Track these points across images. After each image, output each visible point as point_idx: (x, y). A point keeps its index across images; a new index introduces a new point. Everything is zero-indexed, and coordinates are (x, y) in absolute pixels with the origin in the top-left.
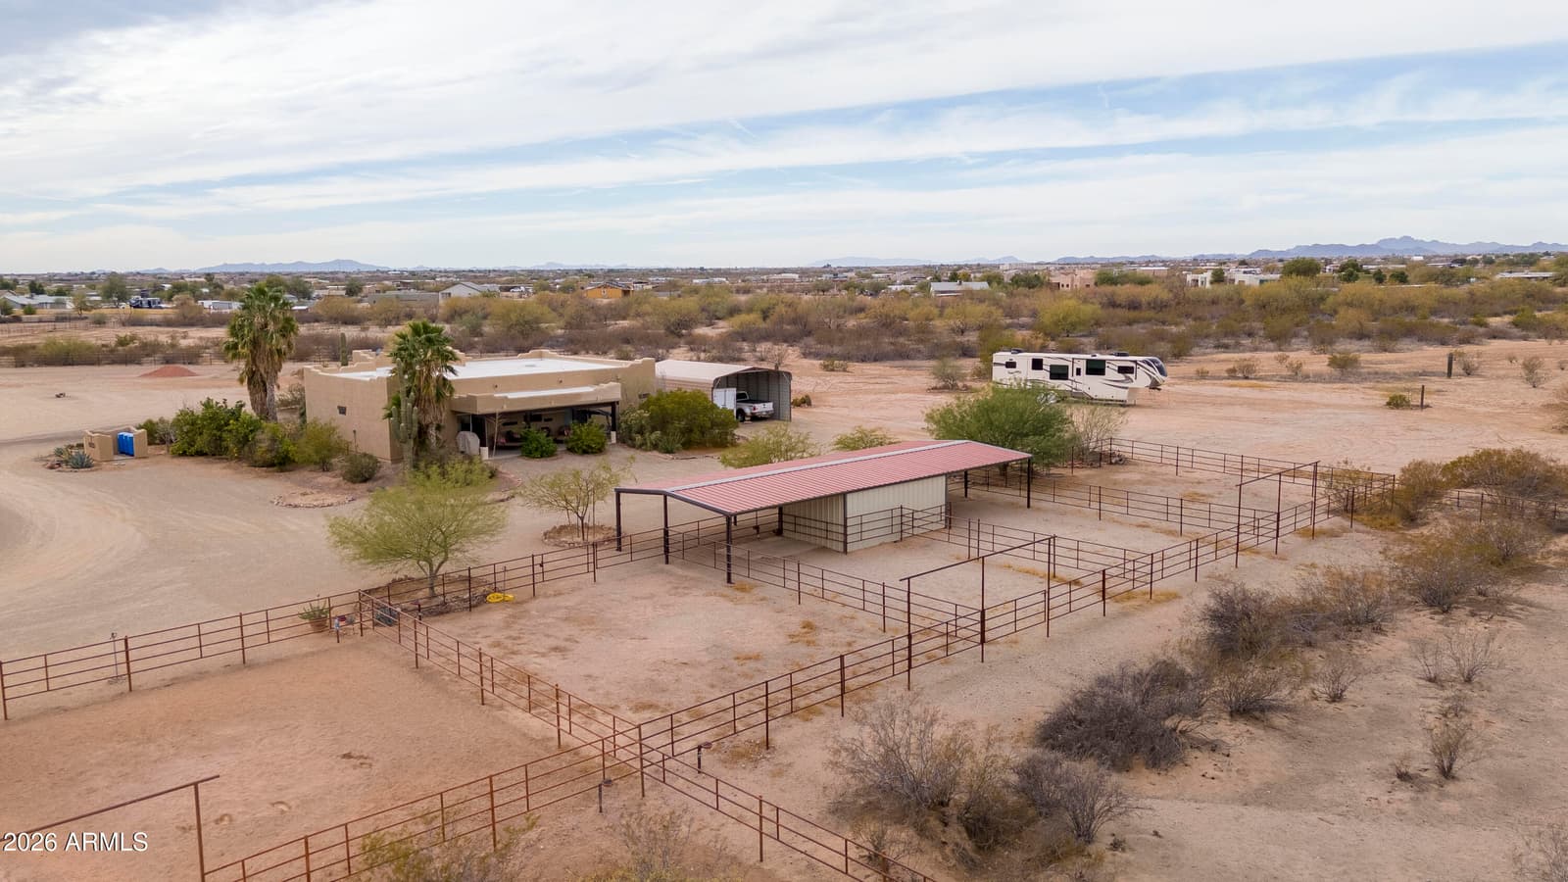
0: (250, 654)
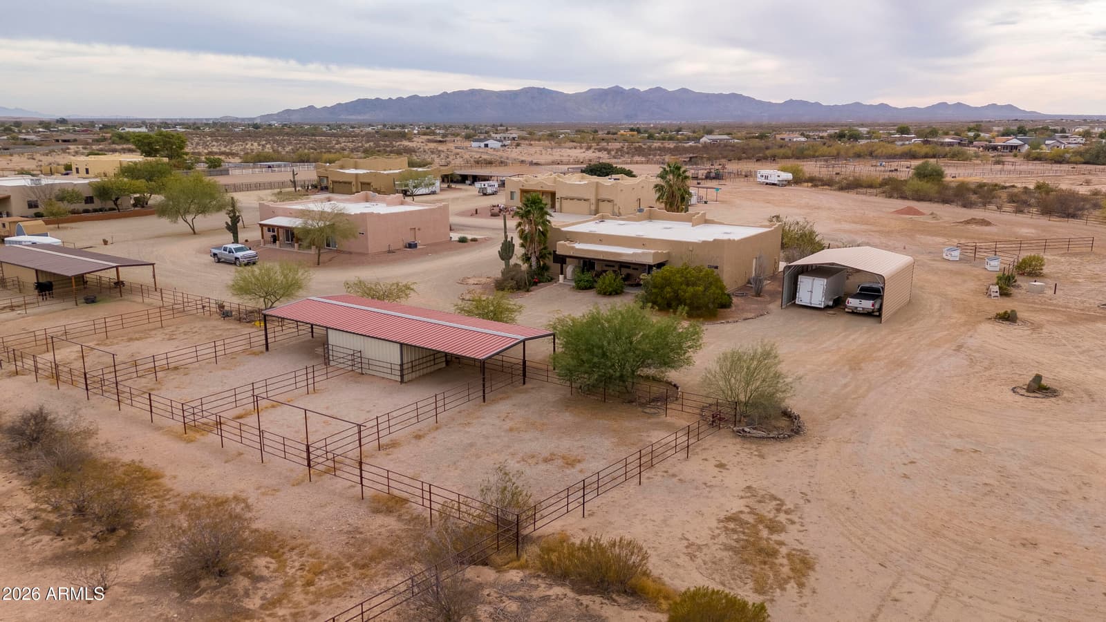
0: (185, 309)
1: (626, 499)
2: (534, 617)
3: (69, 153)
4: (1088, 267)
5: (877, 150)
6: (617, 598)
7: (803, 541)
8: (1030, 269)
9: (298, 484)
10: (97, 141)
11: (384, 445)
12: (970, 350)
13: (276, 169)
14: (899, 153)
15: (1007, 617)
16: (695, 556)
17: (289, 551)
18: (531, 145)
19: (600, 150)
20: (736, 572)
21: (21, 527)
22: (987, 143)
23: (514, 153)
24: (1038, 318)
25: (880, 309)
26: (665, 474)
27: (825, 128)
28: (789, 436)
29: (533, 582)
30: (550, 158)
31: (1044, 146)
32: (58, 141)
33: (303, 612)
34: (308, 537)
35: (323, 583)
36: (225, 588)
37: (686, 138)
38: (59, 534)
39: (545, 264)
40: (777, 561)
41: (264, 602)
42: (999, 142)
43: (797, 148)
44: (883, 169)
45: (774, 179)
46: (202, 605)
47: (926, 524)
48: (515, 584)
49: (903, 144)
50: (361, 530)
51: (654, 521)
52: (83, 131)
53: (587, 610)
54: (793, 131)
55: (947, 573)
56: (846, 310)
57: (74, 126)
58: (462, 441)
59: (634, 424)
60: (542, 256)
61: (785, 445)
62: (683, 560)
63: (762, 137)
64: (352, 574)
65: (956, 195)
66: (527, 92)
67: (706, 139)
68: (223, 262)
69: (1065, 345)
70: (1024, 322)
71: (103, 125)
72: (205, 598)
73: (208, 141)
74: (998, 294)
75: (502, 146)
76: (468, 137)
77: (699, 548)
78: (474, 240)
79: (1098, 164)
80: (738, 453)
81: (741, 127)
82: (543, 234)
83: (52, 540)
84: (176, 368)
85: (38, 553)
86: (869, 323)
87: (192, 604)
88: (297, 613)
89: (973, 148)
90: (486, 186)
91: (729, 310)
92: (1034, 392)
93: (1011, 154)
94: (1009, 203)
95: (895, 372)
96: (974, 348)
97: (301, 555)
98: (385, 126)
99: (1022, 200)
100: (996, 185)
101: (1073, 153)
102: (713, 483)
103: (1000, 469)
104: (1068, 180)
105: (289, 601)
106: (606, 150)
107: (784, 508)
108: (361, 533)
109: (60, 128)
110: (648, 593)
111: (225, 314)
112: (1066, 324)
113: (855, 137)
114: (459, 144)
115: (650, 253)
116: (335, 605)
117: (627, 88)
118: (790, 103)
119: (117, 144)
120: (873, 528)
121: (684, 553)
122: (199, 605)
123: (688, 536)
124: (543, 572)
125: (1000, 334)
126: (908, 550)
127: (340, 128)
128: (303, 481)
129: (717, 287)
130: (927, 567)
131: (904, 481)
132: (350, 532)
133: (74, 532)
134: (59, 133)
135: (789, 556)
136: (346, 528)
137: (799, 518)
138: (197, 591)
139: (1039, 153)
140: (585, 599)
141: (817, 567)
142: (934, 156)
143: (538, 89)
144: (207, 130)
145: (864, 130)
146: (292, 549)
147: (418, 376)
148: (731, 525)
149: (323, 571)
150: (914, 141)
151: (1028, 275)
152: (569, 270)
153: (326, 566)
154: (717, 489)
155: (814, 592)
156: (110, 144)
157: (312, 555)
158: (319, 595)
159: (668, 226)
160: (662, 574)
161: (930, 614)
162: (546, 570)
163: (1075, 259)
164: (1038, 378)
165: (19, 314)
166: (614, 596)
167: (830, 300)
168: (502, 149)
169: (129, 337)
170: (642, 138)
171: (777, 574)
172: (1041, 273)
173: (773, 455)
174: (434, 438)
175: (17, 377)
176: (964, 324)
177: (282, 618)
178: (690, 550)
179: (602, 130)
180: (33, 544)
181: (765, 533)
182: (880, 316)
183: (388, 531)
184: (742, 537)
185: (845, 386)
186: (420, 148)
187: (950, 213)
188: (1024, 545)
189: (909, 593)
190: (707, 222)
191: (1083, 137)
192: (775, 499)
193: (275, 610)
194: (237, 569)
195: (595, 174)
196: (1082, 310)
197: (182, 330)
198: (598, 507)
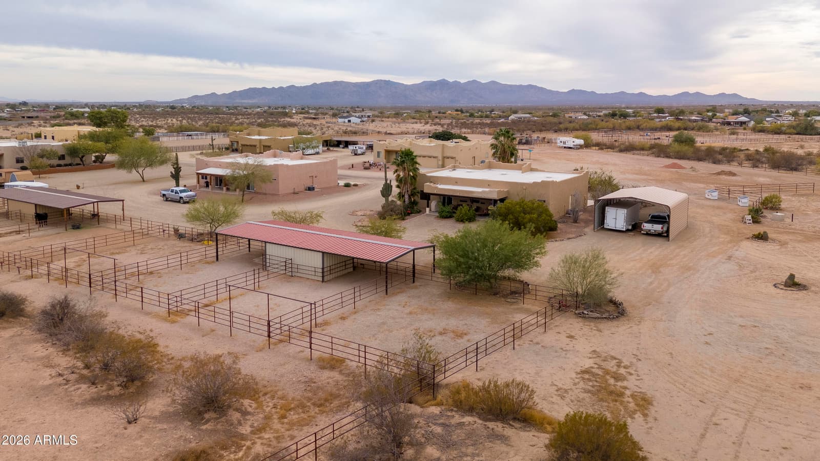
0: (150, 232)
1: (506, 359)
2: (455, 436)
3: (34, 126)
4: (813, 204)
5: (642, 124)
6: (513, 424)
7: (641, 386)
8: (771, 204)
9: (260, 350)
10: (54, 118)
11: (318, 324)
12: (738, 259)
13: (195, 137)
14: (659, 126)
15: (799, 434)
16: (564, 397)
17: (263, 395)
18: (383, 121)
19: (435, 125)
20: (596, 407)
21: (64, 379)
22: (723, 120)
23: (371, 127)
24: (784, 238)
25: (668, 231)
26: (531, 343)
27: (600, 110)
28: (617, 317)
29: (449, 414)
30: (399, 130)
31: (765, 122)
32: (24, 117)
33: (283, 435)
34: (276, 386)
35: (293, 416)
36: (223, 419)
37: (498, 117)
38: (93, 384)
39: (414, 200)
40: (624, 400)
41: (253, 429)
42: (732, 119)
43: (583, 123)
44: (649, 137)
45: (570, 144)
46: (209, 430)
47: (729, 375)
48: (436, 415)
49: (660, 121)
50: (315, 380)
51: (529, 373)
52: (40, 111)
53: (493, 432)
54: (577, 112)
55: (749, 406)
56: (642, 232)
57: (33, 107)
58: (376, 321)
59: (501, 309)
60: (412, 195)
61: (615, 323)
62: (556, 399)
63: (554, 115)
64: (314, 411)
65: (707, 155)
66: (377, 83)
67: (512, 117)
68: (169, 201)
69: (806, 256)
70: (774, 240)
71: (56, 106)
72: (211, 425)
73: (138, 118)
74: (751, 222)
75: (361, 121)
76: (334, 115)
77: (566, 391)
78: (356, 185)
79: (807, 135)
80: (582, 329)
81: (537, 109)
82: (414, 178)
83: (89, 387)
84: (151, 273)
85: (79, 397)
86: (659, 241)
87: (202, 429)
88: (279, 437)
89: (713, 124)
90: (357, 148)
91: (555, 232)
92: (790, 287)
93: (741, 127)
94: (747, 160)
95: (686, 274)
96: (740, 258)
97: (273, 397)
98: (270, 107)
99: (756, 159)
100: (735, 149)
101: (788, 127)
102: (568, 349)
103: (775, 338)
104: (787, 145)
105: (271, 429)
106: (439, 124)
107: (622, 365)
108: (315, 383)
109: (23, 109)
110: (536, 421)
111: (180, 236)
112: (804, 242)
113: (625, 116)
114: (329, 120)
115: (495, 191)
116: (306, 431)
117: (451, 80)
118: (572, 92)
119: (69, 120)
120: (690, 377)
121: (556, 395)
122: (206, 430)
123: (555, 383)
124: (455, 407)
125: (758, 248)
126: (718, 392)
127: (236, 109)
128: (263, 348)
129: (546, 215)
130: (735, 403)
131: (707, 347)
132: (307, 382)
133: (103, 382)
134: (23, 112)
135: (632, 396)
136: (303, 379)
137: (636, 371)
138: (204, 421)
139: (762, 127)
140: (491, 425)
141: (655, 403)
142: (685, 129)
143: (385, 81)
144: (135, 110)
145: (630, 111)
146: (265, 394)
147: (334, 277)
148: (587, 376)
149: (291, 408)
150: (669, 119)
151: (770, 209)
152: (433, 204)
153: (292, 406)
154: (571, 352)
155: (656, 420)
156: (64, 120)
157: (282, 398)
158: (292, 424)
159: (505, 173)
160: (543, 408)
161: (743, 433)
162: (457, 406)
163: (802, 199)
164: (792, 277)
165: (24, 236)
166: (511, 422)
167: (630, 225)
168: (361, 123)
169: (111, 252)
170: (466, 116)
171: (626, 408)
172: (779, 208)
173: (608, 330)
174: (355, 319)
175: (33, 279)
176: (730, 242)
177: (268, 440)
178: (559, 393)
179: (434, 110)
180: (75, 390)
181: (612, 381)
182: (668, 236)
183: (334, 381)
184: (596, 384)
185: (651, 283)
186: (300, 123)
187: (705, 168)
188: (801, 388)
189: (725, 419)
190: (532, 170)
191: (793, 116)
192: (615, 359)
193: (263, 434)
194: (229, 407)
195: (440, 139)
196: (814, 232)
197: (149, 247)
198: (486, 364)
